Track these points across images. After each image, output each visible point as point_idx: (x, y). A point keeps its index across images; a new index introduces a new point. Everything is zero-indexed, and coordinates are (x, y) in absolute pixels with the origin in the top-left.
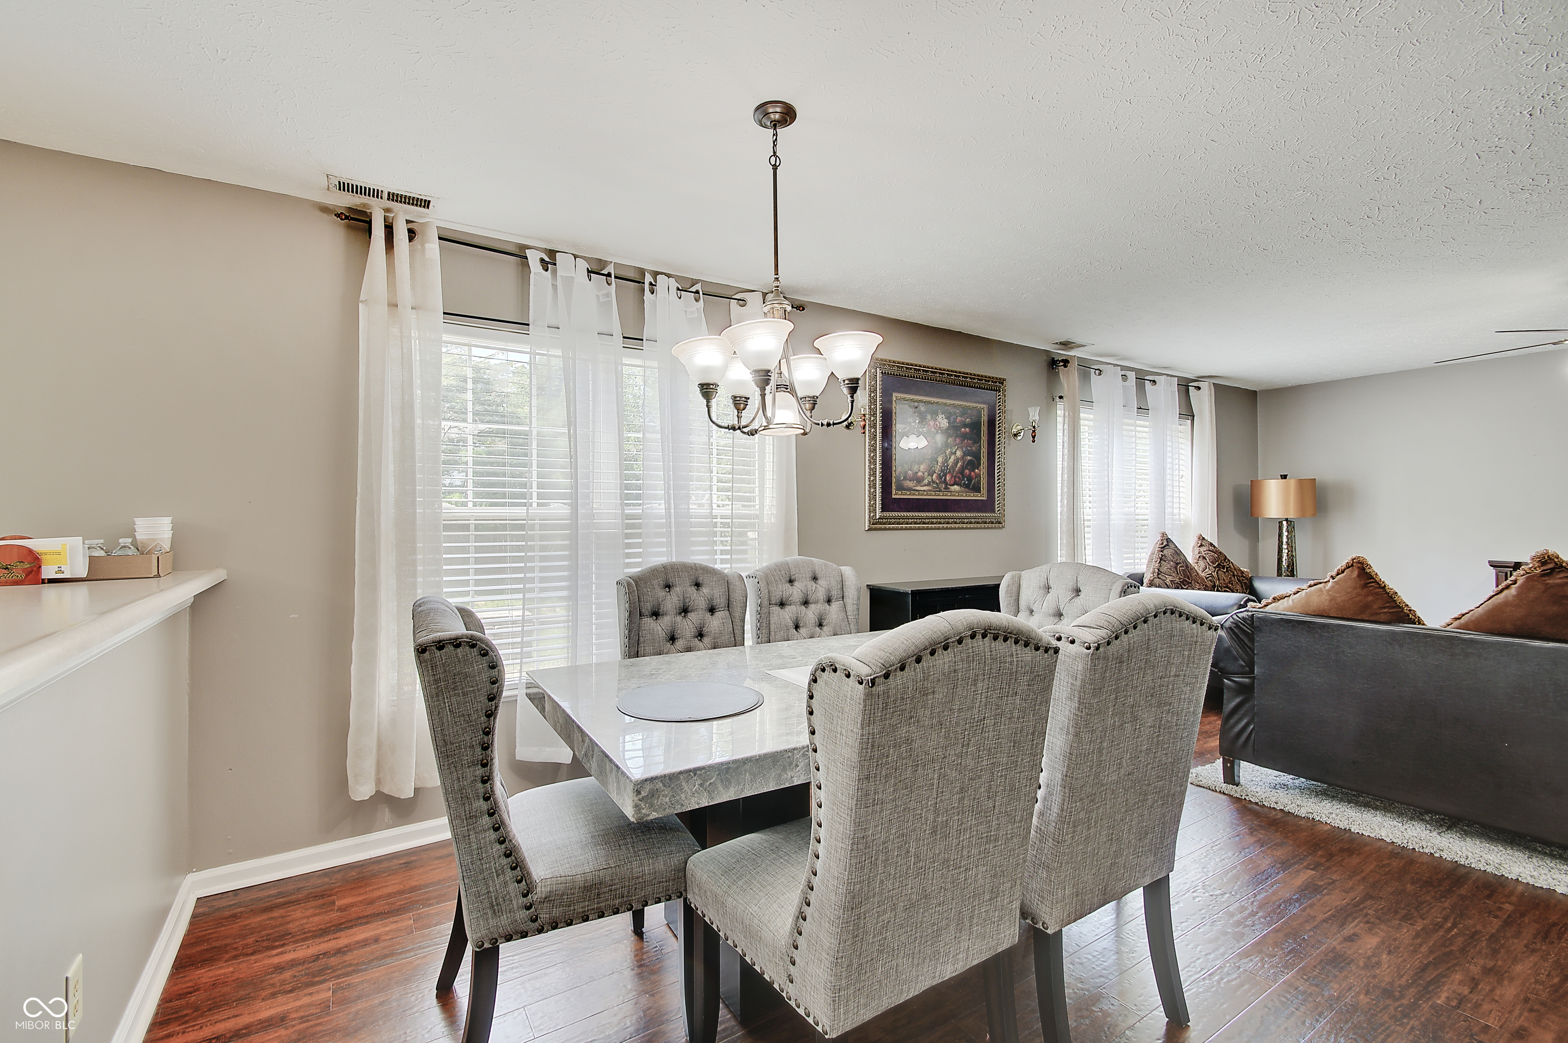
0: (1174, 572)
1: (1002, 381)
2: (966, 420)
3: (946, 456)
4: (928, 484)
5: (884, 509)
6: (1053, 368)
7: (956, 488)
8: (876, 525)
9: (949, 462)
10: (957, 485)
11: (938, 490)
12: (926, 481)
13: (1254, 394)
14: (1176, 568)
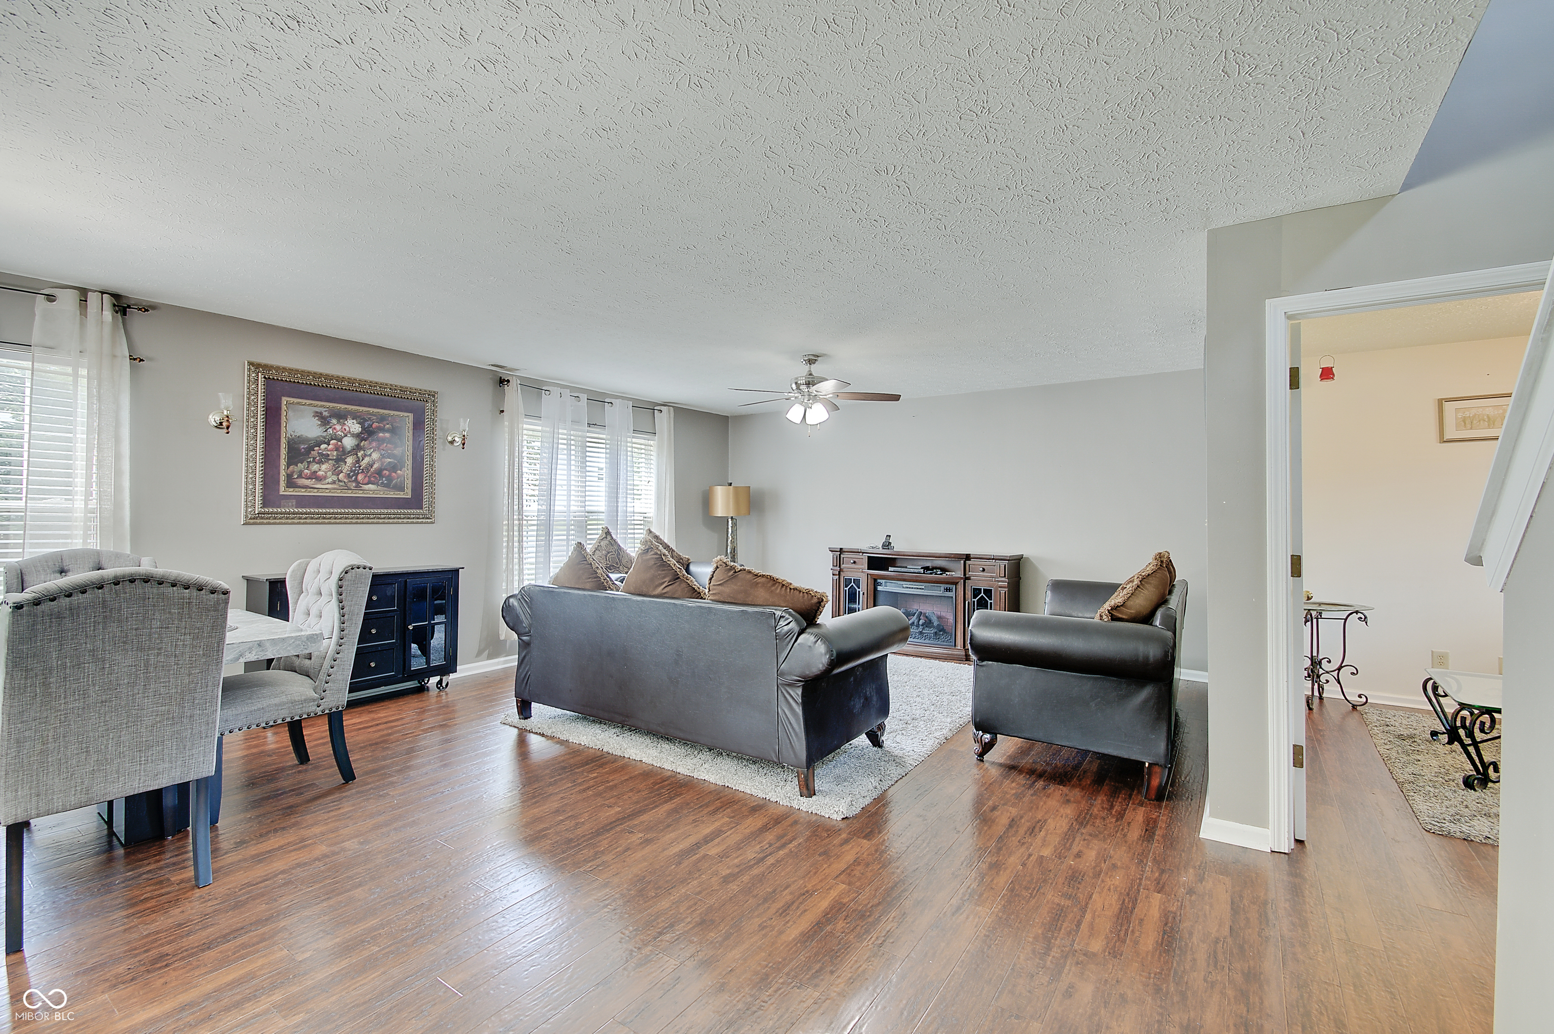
0: (603, 559)
1: (433, 394)
2: (384, 426)
3: (358, 457)
4: (334, 482)
5: (265, 504)
6: (500, 386)
7: (371, 486)
8: (254, 520)
9: (362, 463)
10: (373, 484)
11: (346, 488)
12: (330, 480)
13: (726, 418)
14: (606, 556)
